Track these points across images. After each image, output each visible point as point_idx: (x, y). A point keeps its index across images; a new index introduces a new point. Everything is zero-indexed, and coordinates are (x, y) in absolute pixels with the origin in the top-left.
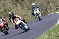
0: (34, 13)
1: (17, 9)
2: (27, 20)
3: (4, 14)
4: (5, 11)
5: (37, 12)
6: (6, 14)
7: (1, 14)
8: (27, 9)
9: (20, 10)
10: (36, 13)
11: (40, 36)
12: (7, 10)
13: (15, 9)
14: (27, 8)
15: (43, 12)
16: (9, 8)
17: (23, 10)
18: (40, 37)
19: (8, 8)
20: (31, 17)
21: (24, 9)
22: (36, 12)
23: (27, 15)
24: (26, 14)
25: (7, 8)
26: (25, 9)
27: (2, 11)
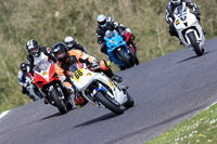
0: (177, 27)
1: (116, 9)
2: (151, 51)
3: (66, 29)
4: (73, 16)
5: (186, 24)
6: (74, 29)
7: (59, 28)
8: (151, 10)
9: (127, 12)
10: (185, 27)
11: (198, 109)
12: (79, 13)
13: (107, 9)
14: (152, 5)
15: (210, 20)
16: (86, 7)
17: (139, 12)
18: (198, 112)
19: (83, 7)
20: (166, 41)
21: (143, 12)
22: (182, 23)
23: (153, 32)
24: (147, 28)
25: (80, 4)
26: (146, 10)
27: (62, 18)
